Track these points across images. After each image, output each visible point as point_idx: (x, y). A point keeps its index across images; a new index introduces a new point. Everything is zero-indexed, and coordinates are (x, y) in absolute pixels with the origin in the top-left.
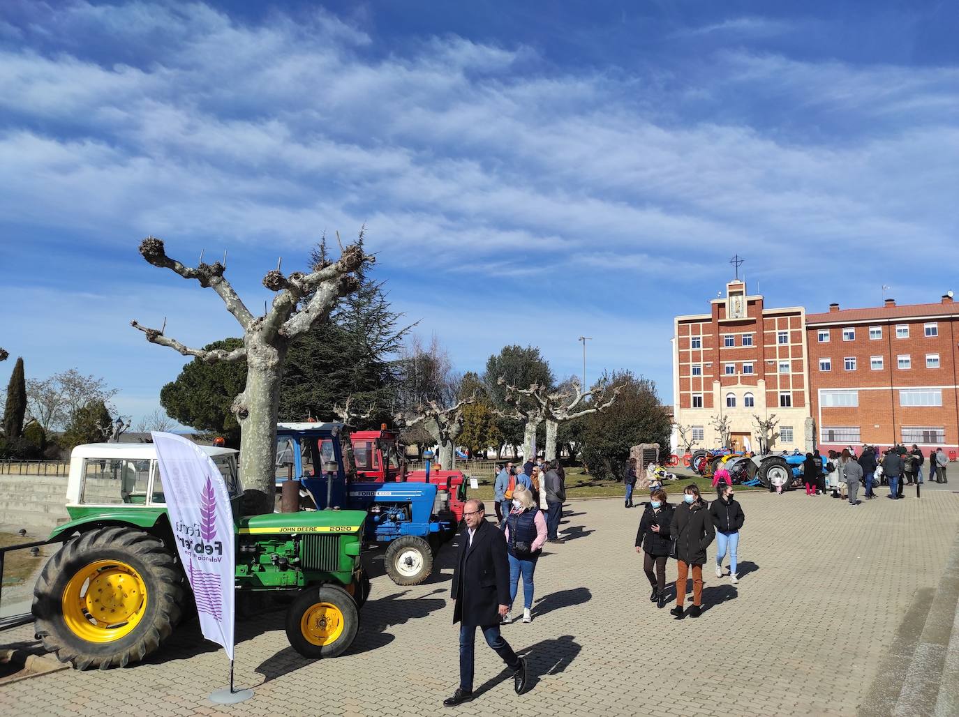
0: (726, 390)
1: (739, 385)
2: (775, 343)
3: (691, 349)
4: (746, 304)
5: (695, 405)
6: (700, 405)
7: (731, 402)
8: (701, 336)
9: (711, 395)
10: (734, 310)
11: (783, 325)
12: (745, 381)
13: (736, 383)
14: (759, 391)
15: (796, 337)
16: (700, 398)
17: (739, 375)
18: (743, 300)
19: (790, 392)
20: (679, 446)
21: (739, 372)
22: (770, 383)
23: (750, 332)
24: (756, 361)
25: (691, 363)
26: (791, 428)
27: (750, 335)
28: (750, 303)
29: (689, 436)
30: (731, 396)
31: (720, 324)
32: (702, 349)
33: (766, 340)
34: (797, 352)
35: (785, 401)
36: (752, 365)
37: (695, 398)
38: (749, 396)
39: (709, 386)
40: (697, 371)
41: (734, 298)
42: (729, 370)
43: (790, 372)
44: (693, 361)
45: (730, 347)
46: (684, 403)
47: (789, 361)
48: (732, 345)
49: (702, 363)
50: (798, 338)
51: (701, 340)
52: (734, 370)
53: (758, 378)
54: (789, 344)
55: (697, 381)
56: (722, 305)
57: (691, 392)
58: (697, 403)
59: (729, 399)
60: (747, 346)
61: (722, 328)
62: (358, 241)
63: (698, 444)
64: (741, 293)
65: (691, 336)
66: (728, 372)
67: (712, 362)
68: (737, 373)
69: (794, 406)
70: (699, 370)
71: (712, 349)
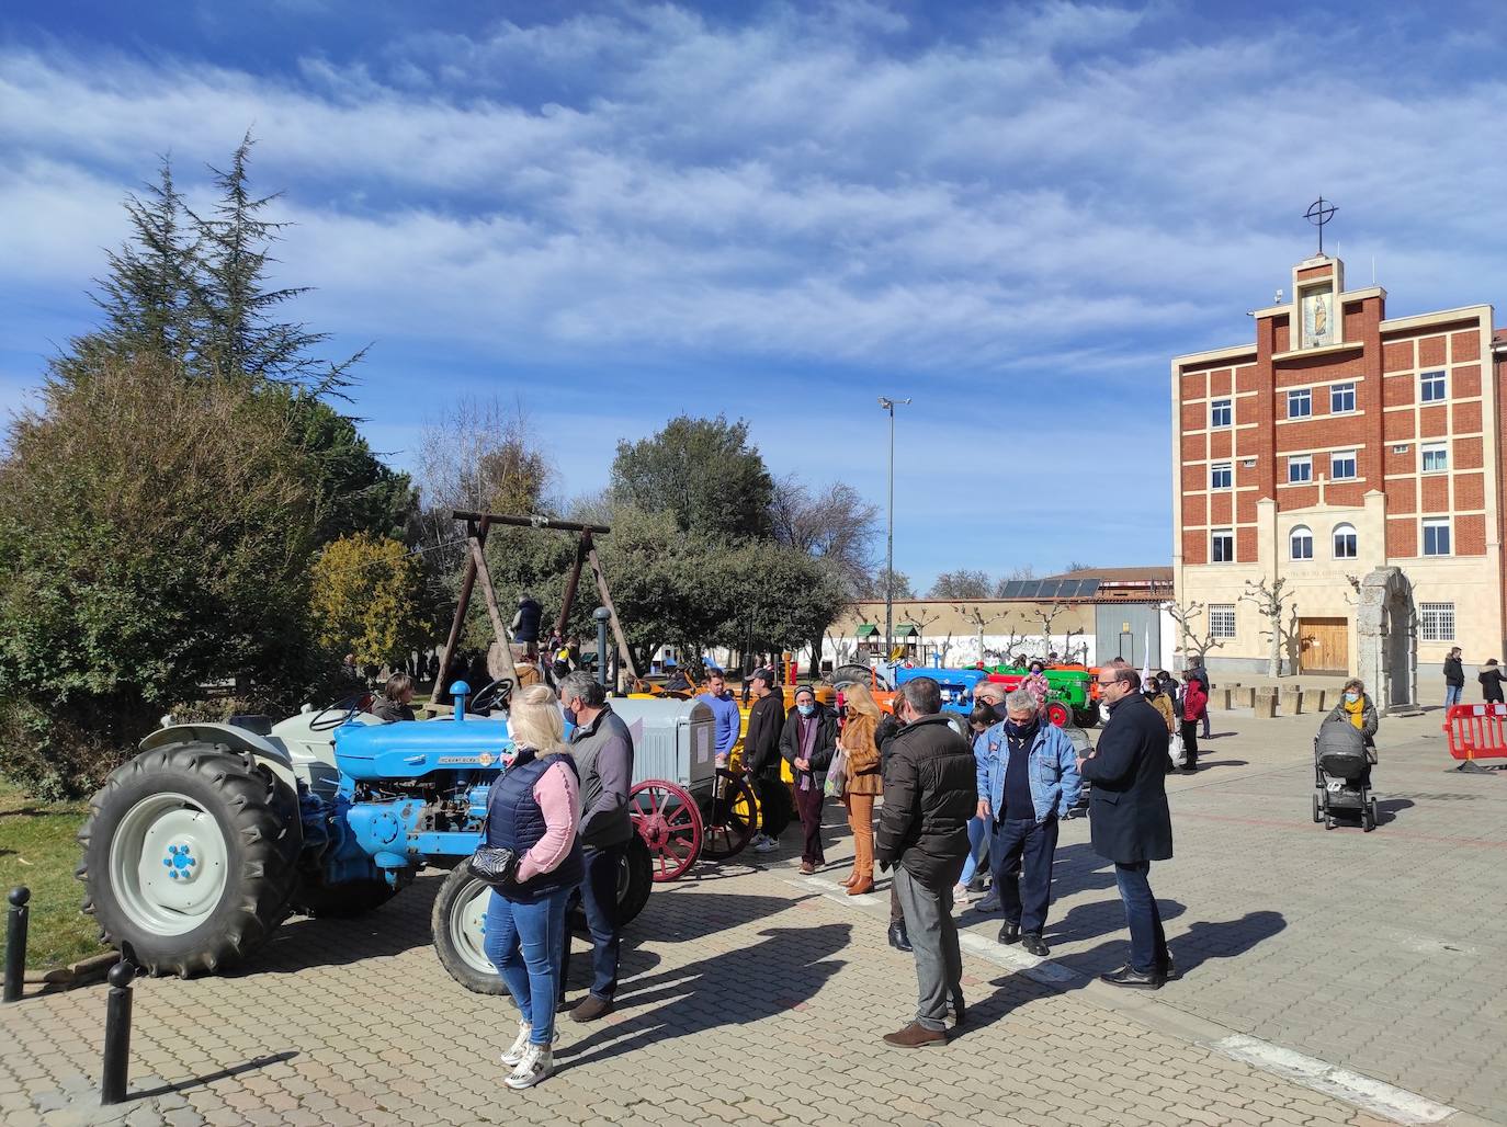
0: (1288, 519)
1: (1322, 505)
2: (1413, 402)
3: (1209, 429)
4: (1338, 310)
5: (1217, 558)
6: (1229, 557)
7: (1303, 548)
8: (1233, 396)
9: (1253, 532)
10: (1312, 329)
11: (1433, 355)
12: (1336, 496)
13: (1313, 501)
14: (1368, 519)
15: (1467, 382)
16: (1229, 541)
17: (1322, 482)
18: (1332, 302)
19: (1449, 519)
20: (1178, 649)
21: (1321, 476)
22: (1397, 499)
23: (1351, 378)
24: (1363, 446)
25: (1209, 462)
26: (1450, 606)
27: (1350, 386)
28: (1351, 308)
29: (1200, 626)
30: (1301, 533)
31: (1278, 365)
32: (1234, 427)
33: (1388, 395)
34: (1468, 418)
35: (1437, 542)
36: (1352, 456)
37: (1217, 541)
38: (1345, 531)
39: (1248, 511)
40: (1221, 479)
41: (1310, 301)
42: (1298, 472)
43: (1449, 469)
44: (1213, 457)
45: (1300, 419)
46: (1193, 552)
47: (1447, 443)
48: (1306, 412)
49: (1234, 459)
50: (1472, 383)
51: (1233, 407)
52: (1311, 472)
53: (1367, 487)
54: (1449, 400)
55: (1221, 504)
56: (1281, 321)
57: (1209, 527)
58: (1223, 551)
59: (1296, 541)
60: (1344, 414)
61: (1282, 374)
63: (1221, 646)
64: (1327, 286)
65: (1209, 400)
66: (1294, 477)
67: (1255, 457)
68: (1316, 478)
69: (1460, 552)
70: (1227, 475)
71: (1256, 425)
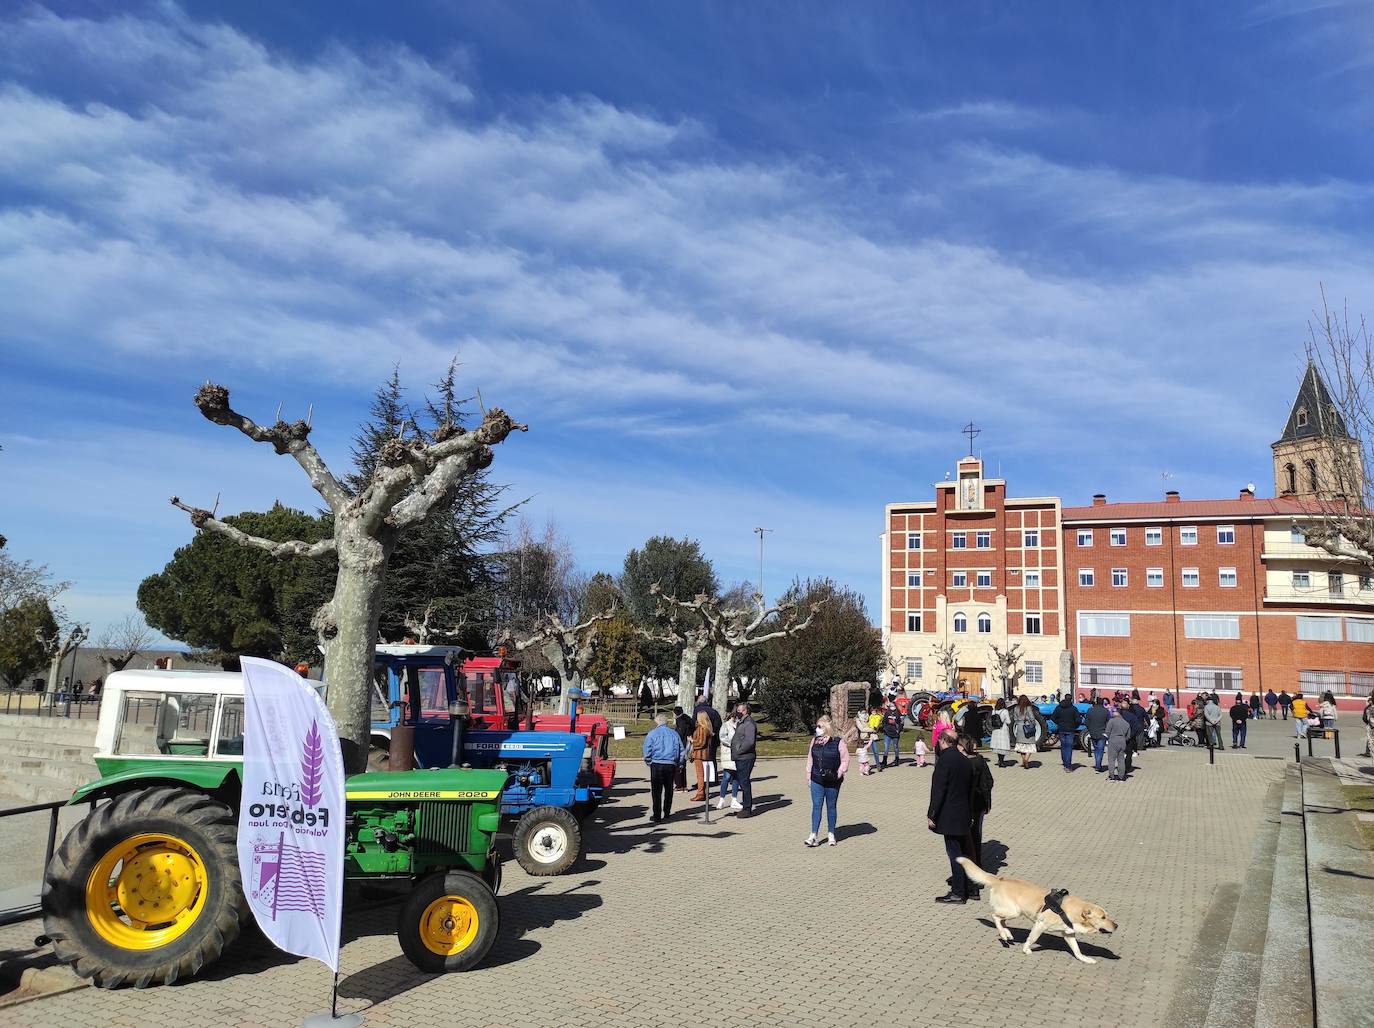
0: (954, 608)
1: (972, 601)
2: (1021, 546)
3: (907, 550)
4: (982, 490)
5: (911, 629)
6: (918, 629)
7: (960, 626)
8: (922, 532)
9: (934, 615)
10: (967, 498)
11: (1030, 522)
12: (980, 596)
13: (967, 599)
14: (998, 611)
15: (1049, 538)
16: (918, 619)
17: (972, 588)
18: (979, 484)
19: (1040, 614)
21: (972, 584)
22: (1013, 601)
23: (988, 529)
24: (995, 569)
25: (907, 570)
26: (1041, 663)
27: (987, 533)
28: (989, 489)
29: (902, 670)
30: (960, 617)
31: (948, 516)
32: (922, 550)
33: (1008, 541)
34: (1049, 558)
35: (1033, 627)
36: (988, 574)
37: (911, 618)
38: (984, 617)
39: (930, 602)
40: (914, 581)
41: (966, 482)
42: (958, 581)
43: (1039, 586)
44: (909, 567)
45: (960, 549)
46: (897, 625)
47: (1038, 571)
48: (963, 545)
49: (922, 569)
50: (1051, 539)
51: (921, 538)
52: (965, 581)
53: (997, 593)
54: (1039, 548)
55: (914, 595)
56: (951, 491)
57: (907, 610)
58: (915, 625)
59: (957, 621)
60: (983, 549)
61: (950, 522)
62: (446, 380)
63: (914, 684)
64: (976, 475)
65: (907, 532)
66: (957, 584)
67: (935, 569)
68: (968, 585)
69: (1045, 633)
70: (918, 579)
71: (935, 550)
